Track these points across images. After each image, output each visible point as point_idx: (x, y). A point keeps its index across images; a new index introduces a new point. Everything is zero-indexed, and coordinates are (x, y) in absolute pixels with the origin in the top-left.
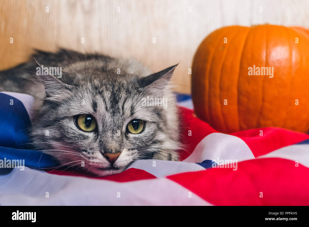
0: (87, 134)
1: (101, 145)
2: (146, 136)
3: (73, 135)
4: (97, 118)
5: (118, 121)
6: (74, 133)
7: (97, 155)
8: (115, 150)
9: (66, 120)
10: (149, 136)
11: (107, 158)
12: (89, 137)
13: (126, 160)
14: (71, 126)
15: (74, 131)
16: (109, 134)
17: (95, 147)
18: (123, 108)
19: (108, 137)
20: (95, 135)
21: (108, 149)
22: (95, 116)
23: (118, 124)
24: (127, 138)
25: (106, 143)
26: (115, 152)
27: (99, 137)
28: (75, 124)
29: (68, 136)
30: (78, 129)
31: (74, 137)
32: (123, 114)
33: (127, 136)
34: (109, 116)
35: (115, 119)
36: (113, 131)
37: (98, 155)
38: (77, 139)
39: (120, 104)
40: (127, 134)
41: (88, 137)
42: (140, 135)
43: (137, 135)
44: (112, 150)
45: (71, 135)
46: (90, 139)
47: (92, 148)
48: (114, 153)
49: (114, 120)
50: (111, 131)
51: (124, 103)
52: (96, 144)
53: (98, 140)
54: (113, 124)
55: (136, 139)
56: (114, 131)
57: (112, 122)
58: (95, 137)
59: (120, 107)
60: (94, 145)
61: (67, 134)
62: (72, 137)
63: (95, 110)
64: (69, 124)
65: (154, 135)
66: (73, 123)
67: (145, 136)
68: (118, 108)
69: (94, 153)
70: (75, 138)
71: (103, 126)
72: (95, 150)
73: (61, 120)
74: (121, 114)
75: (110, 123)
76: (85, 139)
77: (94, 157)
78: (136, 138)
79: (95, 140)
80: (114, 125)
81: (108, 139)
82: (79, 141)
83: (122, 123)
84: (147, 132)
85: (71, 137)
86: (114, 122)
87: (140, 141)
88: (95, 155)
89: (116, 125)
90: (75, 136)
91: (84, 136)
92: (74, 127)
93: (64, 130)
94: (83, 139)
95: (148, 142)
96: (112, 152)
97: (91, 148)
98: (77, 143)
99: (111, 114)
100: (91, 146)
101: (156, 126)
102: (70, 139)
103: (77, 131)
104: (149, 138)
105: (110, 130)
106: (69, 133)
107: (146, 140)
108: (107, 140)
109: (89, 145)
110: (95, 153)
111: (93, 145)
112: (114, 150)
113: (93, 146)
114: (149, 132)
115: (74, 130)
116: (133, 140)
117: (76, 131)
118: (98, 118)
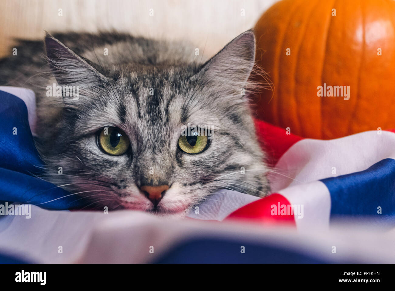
0: (115, 159)
1: (136, 173)
2: (213, 157)
3: (93, 163)
4: (127, 131)
5: (160, 132)
6: (95, 160)
7: (131, 190)
8: (158, 181)
9: (83, 140)
10: (218, 156)
11: (147, 194)
12: (119, 163)
13: (180, 201)
14: (90, 148)
15: (95, 157)
16: (148, 154)
17: (128, 177)
18: (167, 111)
19: (147, 160)
20: (128, 159)
21: (147, 179)
22: (124, 129)
23: (160, 138)
24: (181, 163)
25: (144, 169)
26: (157, 183)
27: (134, 160)
28: (97, 145)
29: (87, 164)
30: (101, 153)
31: (95, 165)
32: (168, 120)
33: (181, 161)
34: (145, 126)
35: (156, 131)
36: (154, 150)
37: (133, 190)
38: (99, 168)
39: (163, 105)
40: (181, 156)
41: (117, 163)
42: (203, 155)
43: (197, 156)
44: (152, 181)
45: (91, 163)
46: (120, 166)
47: (124, 178)
48: (156, 186)
49: (154, 131)
50: (151, 150)
51: (169, 103)
52: (129, 172)
53: (132, 166)
54: (152, 139)
55: (197, 165)
56: (156, 149)
57: (151, 136)
58: (128, 161)
59: (163, 111)
60: (127, 174)
61: (85, 162)
62: (93, 166)
63: (123, 120)
64: (87, 146)
65: (227, 153)
66: (95, 143)
67: (211, 156)
68: (160, 112)
69: (127, 187)
70: (97, 167)
71: (138, 144)
72: (128, 182)
73: (77, 140)
74: (164, 120)
75: (147, 138)
76: (111, 167)
77: (127, 194)
78: (196, 162)
79: (128, 165)
80: (155, 140)
81: (147, 163)
82: (103, 171)
83: (167, 136)
84: (215, 149)
85: (90, 166)
86: (154, 135)
87: (203, 167)
88: (128, 190)
89: (157, 139)
90: (96, 163)
91: (110, 162)
92: (96, 150)
93: (82, 156)
94: (109, 167)
95: (217, 166)
96: (152, 184)
97: (122, 179)
98: (101, 174)
99: (147, 122)
100: (123, 177)
101: (230, 139)
102: (90, 168)
103: (100, 155)
104: (219, 159)
105: (149, 148)
106: (88, 159)
107: (214, 163)
108: (145, 164)
109: (120, 175)
110: (129, 187)
111: (125, 174)
112: (156, 180)
113: (125, 176)
114: (217, 150)
115: (95, 154)
116: (191, 166)
117: (98, 156)
118: (129, 132)
